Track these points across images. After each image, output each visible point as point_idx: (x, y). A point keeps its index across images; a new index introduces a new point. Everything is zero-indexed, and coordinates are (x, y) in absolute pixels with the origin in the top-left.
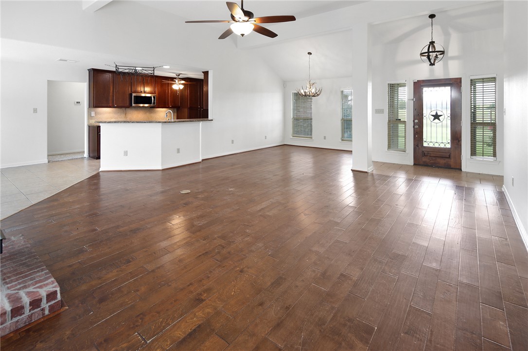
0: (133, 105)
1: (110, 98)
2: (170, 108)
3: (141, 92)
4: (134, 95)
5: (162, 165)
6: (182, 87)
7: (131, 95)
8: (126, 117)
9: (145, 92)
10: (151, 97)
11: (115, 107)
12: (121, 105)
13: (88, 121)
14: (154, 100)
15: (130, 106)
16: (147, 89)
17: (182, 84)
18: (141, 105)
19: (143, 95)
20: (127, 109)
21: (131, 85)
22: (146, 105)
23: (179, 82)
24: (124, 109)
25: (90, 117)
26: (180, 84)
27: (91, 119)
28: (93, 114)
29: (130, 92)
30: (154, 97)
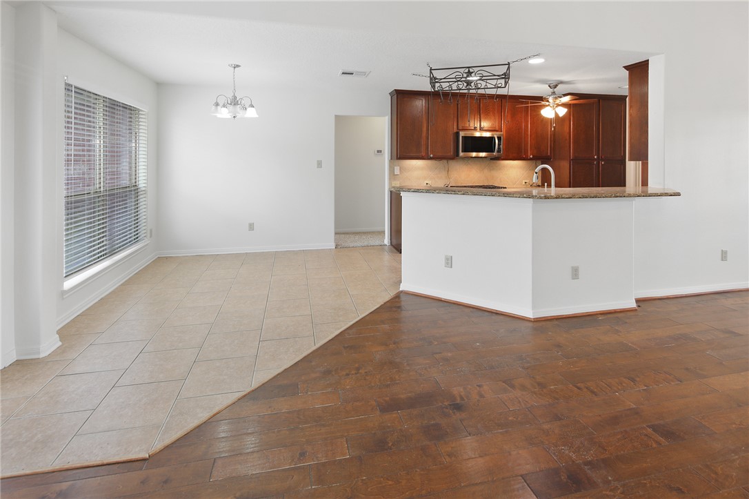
0: (461, 154)
1: (423, 142)
2: (531, 159)
3: (475, 129)
4: (462, 134)
5: (534, 307)
6: (562, 112)
7: (457, 134)
8: (448, 177)
9: (481, 129)
10: (492, 139)
11: (431, 159)
12: (440, 154)
13: (390, 183)
14: (499, 145)
15: (455, 156)
16: (485, 124)
17: (564, 105)
18: (474, 154)
19: (478, 134)
20: (450, 162)
21: (458, 116)
22: (483, 154)
23: (558, 101)
24: (445, 161)
25: (393, 175)
26: (558, 105)
27: (395, 180)
28: (397, 171)
29: (455, 130)
30: (499, 138)
